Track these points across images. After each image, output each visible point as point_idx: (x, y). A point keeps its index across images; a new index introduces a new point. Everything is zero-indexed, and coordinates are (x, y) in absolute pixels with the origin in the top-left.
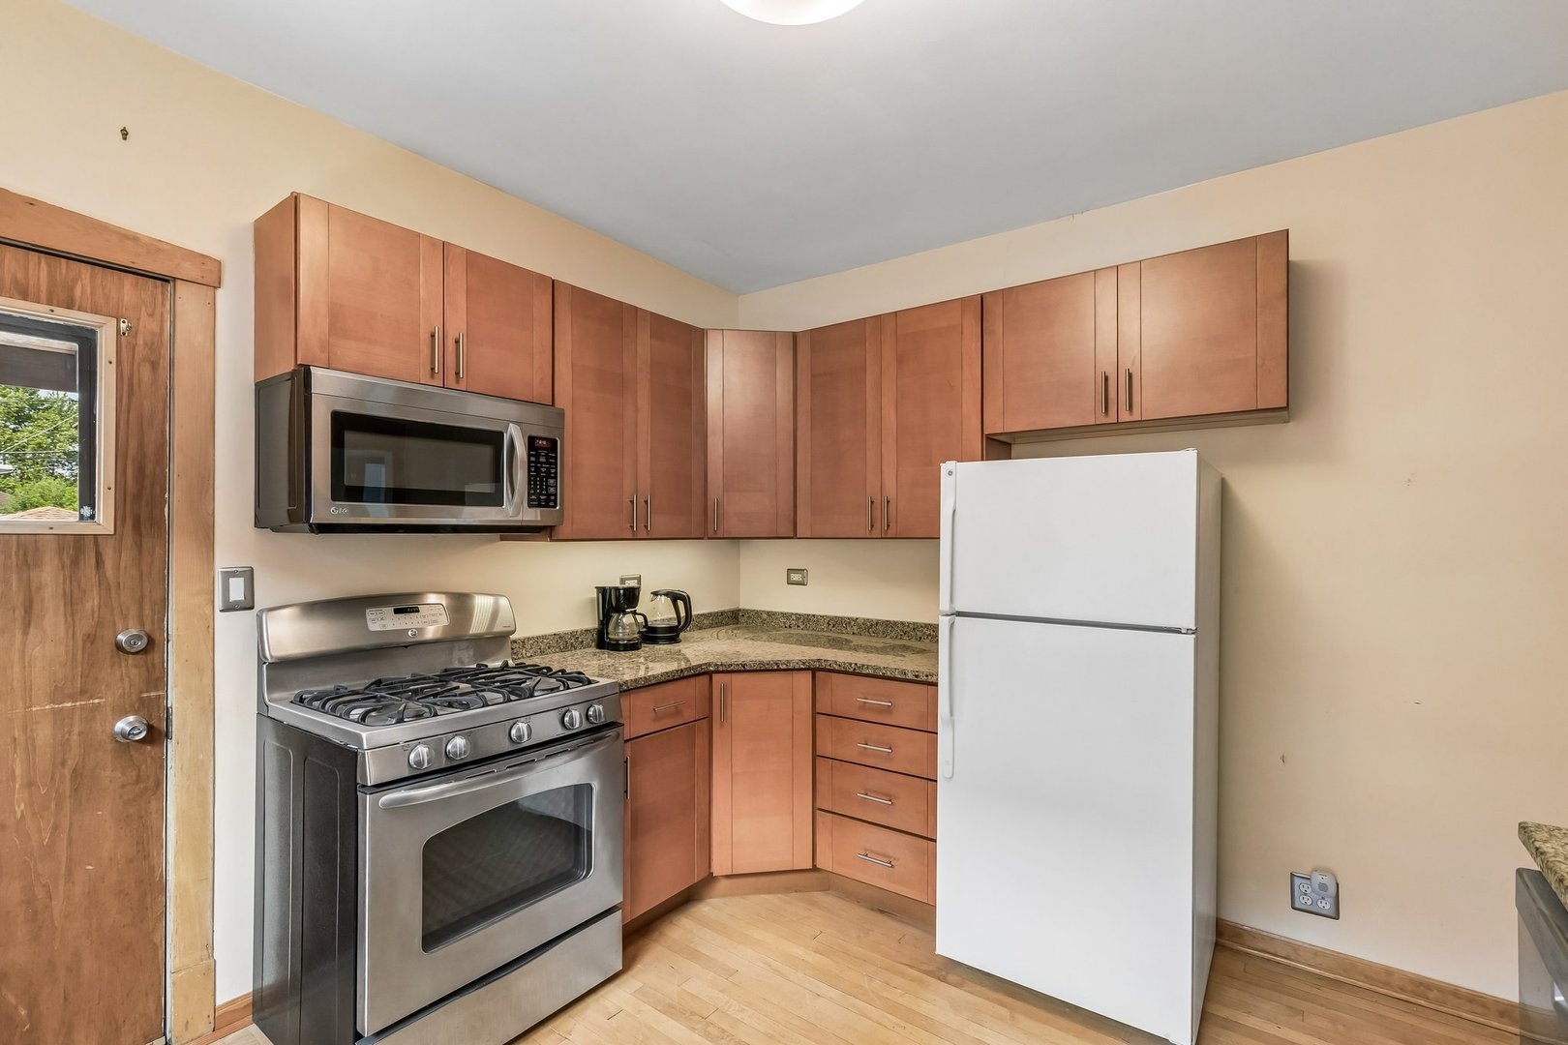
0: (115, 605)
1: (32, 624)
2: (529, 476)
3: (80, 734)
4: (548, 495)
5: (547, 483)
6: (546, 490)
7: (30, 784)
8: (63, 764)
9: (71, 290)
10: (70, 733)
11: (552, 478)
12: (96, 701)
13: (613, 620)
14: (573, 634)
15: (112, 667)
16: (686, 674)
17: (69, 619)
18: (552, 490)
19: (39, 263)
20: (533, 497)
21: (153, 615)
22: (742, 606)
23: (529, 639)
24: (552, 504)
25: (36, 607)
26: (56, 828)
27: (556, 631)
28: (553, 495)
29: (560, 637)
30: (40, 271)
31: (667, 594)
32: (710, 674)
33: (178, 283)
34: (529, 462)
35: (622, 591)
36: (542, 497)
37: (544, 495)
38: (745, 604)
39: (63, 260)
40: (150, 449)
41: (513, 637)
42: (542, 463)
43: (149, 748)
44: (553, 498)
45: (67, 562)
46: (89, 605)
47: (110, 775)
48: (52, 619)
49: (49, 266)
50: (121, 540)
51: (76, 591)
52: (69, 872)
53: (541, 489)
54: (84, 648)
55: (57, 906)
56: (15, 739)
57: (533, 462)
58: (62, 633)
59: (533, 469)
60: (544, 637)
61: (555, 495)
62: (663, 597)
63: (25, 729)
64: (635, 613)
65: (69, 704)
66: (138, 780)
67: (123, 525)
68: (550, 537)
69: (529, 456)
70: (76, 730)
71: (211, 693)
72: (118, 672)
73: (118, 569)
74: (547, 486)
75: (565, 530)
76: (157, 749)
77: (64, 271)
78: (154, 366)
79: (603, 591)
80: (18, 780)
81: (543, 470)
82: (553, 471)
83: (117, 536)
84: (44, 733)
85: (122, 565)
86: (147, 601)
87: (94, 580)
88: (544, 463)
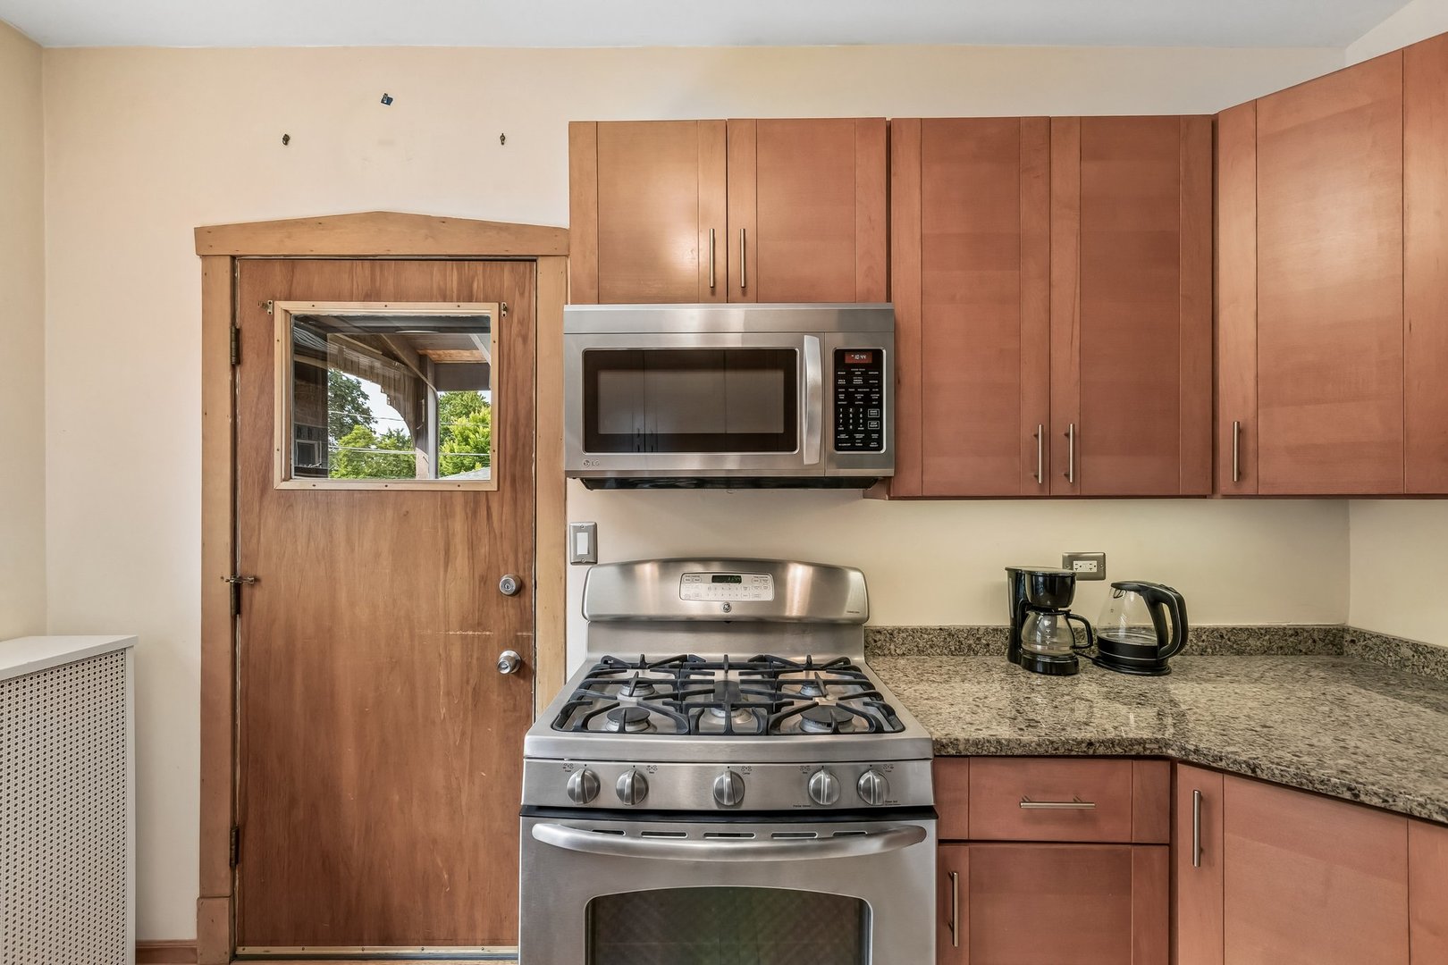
0: (500, 552)
1: (450, 564)
2: (837, 407)
3: (478, 659)
4: (868, 433)
5: (865, 413)
6: (865, 424)
7: (448, 694)
8: (468, 682)
9: (471, 287)
10: (472, 656)
11: (875, 407)
12: (488, 633)
13: (1029, 621)
14: (972, 632)
15: (497, 605)
16: (1101, 751)
17: (471, 561)
18: (873, 425)
19: (452, 269)
20: (843, 436)
21: (525, 563)
22: (1354, 622)
23: (900, 630)
24: (873, 445)
25: (452, 550)
26: (463, 734)
27: (945, 623)
28: (874, 432)
29: (949, 634)
30: (453, 275)
31: (1141, 589)
32: (1173, 762)
33: (540, 261)
34: (836, 387)
35: (1041, 579)
36: (857, 436)
37: (861, 432)
38: (1360, 618)
39: (466, 262)
40: (522, 413)
41: (867, 624)
42: (857, 387)
43: (522, 682)
44: (875, 436)
45: (470, 515)
46: (483, 551)
47: (496, 698)
48: (461, 561)
49: (458, 269)
50: (503, 495)
51: (475, 538)
52: (471, 775)
53: (856, 424)
54: (480, 587)
55: (464, 799)
56: (440, 655)
57: (842, 387)
58: (467, 574)
59: (842, 396)
60: (924, 631)
61: (880, 432)
62: (1132, 595)
63: (445, 647)
64: (1068, 615)
65: (471, 633)
66: (515, 709)
67: (504, 482)
68: (889, 494)
69: (837, 377)
70: (475, 657)
71: (563, 640)
72: (501, 611)
73: (501, 521)
74: (866, 419)
75: (910, 482)
76: (528, 684)
77: (467, 271)
78: (525, 339)
79: (1016, 576)
80: (442, 688)
81: (859, 396)
82: (875, 396)
83: (500, 492)
84: (456, 653)
85: (504, 518)
86: (520, 550)
87: (486, 529)
88: (860, 386)
